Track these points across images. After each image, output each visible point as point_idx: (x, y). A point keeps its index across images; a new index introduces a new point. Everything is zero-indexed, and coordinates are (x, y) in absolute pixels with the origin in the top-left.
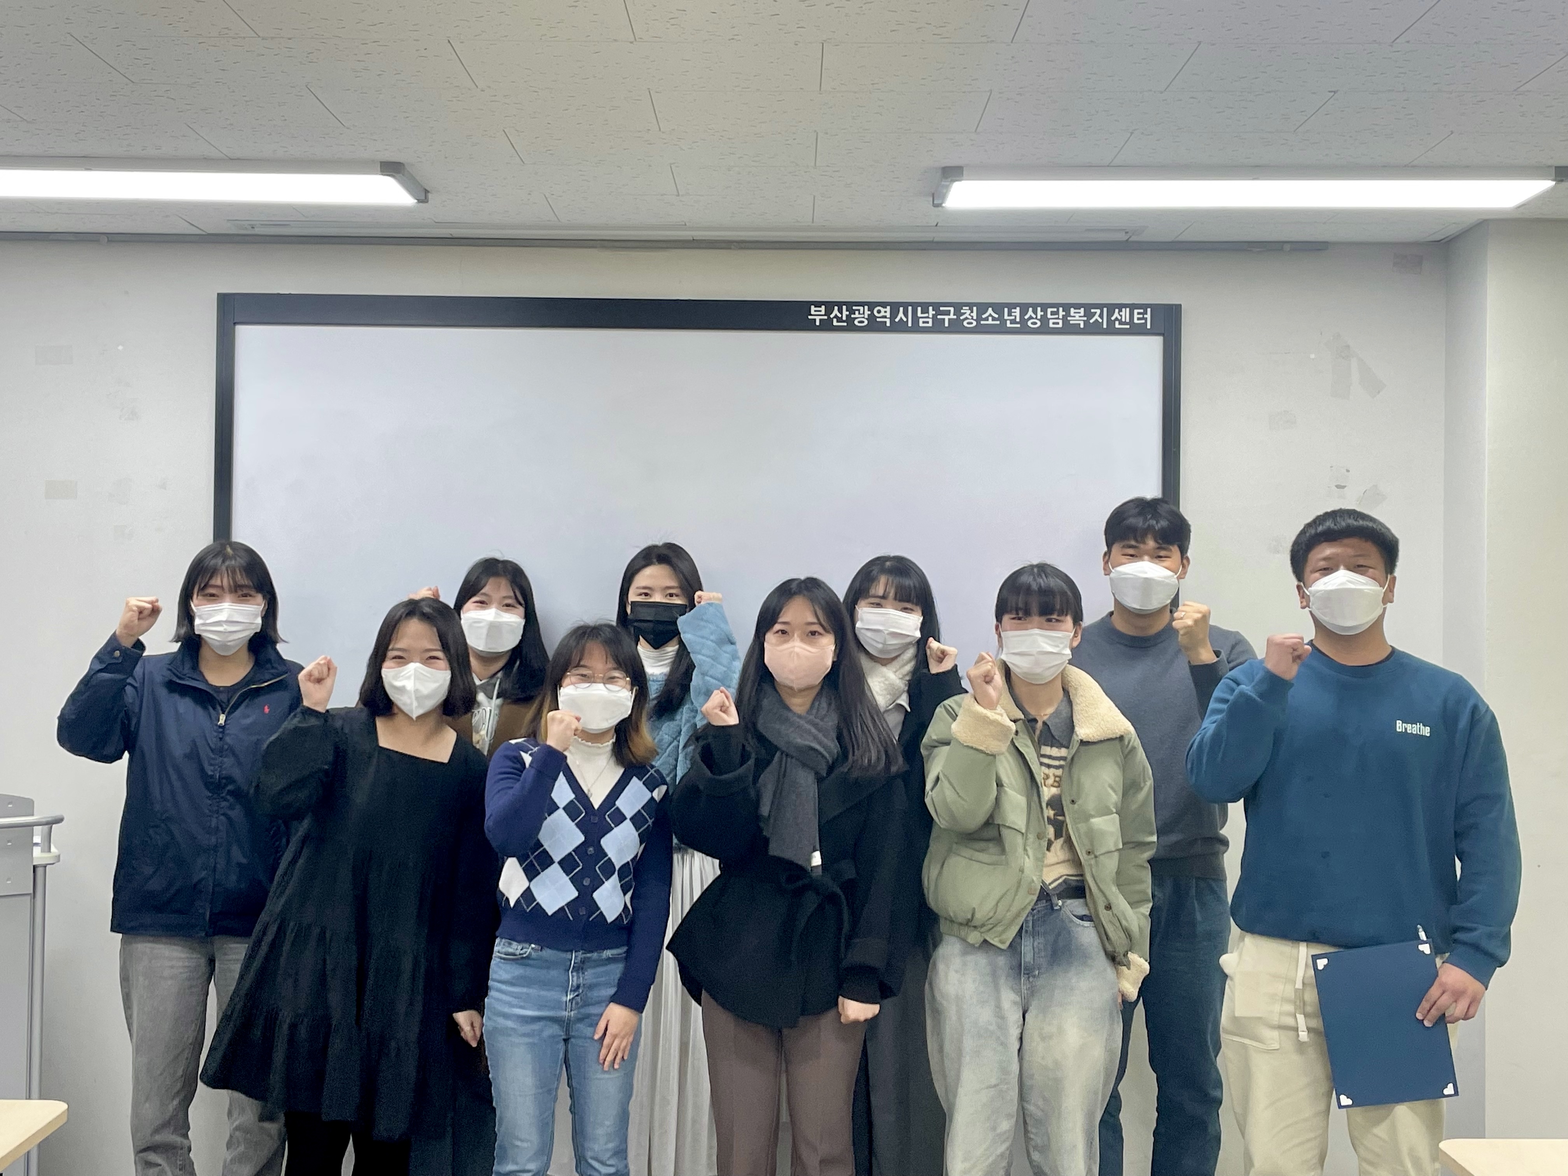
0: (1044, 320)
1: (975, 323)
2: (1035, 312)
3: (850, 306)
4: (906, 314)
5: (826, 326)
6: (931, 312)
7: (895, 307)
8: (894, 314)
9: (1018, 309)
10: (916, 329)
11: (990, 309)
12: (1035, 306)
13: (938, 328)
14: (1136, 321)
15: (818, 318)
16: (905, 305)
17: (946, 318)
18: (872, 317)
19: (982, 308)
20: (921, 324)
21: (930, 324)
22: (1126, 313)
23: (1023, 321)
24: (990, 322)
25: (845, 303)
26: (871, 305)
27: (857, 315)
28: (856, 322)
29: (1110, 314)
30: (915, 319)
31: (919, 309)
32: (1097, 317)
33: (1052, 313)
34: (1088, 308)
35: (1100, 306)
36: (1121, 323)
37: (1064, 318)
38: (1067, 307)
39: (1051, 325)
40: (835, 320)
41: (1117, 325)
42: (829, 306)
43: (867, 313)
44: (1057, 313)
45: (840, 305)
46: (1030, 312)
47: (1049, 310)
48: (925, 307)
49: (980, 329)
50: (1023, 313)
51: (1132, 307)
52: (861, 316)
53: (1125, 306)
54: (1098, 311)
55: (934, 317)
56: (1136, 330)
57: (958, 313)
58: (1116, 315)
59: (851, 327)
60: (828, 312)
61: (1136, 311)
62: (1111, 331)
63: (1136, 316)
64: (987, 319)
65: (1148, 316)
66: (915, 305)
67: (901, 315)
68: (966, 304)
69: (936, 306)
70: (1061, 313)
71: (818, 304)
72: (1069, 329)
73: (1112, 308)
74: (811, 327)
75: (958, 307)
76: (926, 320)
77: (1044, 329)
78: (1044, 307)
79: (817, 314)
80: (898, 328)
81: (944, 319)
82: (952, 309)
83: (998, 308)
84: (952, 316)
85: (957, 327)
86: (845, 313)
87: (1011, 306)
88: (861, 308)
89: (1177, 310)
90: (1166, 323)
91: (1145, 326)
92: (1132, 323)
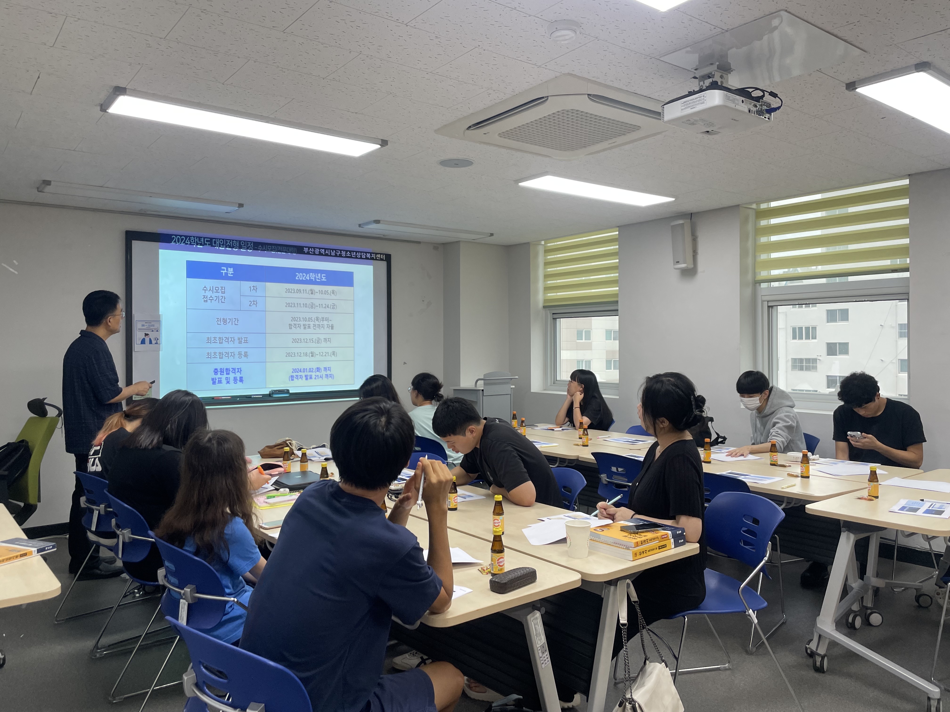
0: (361, 255)
1: (345, 255)
3: (314, 248)
4: (328, 251)
5: (308, 253)
6: (334, 252)
7: (325, 249)
9: (355, 253)
10: (331, 256)
11: (348, 252)
12: (359, 252)
13: (336, 256)
16: (328, 249)
18: (320, 252)
21: (334, 255)
22: (379, 255)
23: (356, 256)
24: (348, 255)
26: (320, 249)
27: (316, 251)
28: (316, 253)
30: (331, 253)
31: (331, 251)
32: (373, 256)
33: (363, 254)
34: (371, 253)
35: (374, 253)
36: (378, 258)
37: (366, 256)
38: (366, 253)
39: (363, 257)
46: (358, 254)
48: (333, 250)
49: (346, 257)
51: (381, 254)
54: (373, 254)
55: (335, 253)
56: (382, 260)
57: (341, 252)
58: (377, 256)
59: (314, 254)
60: (309, 249)
61: (382, 255)
62: (376, 259)
63: (382, 256)
65: (384, 257)
66: (330, 249)
68: (343, 250)
69: (335, 250)
71: (306, 247)
72: (367, 258)
73: (376, 254)
74: (304, 253)
75: (341, 250)
77: (361, 258)
78: (361, 252)
79: (306, 250)
80: (326, 255)
81: (337, 254)
82: (339, 251)
83: (350, 252)
85: (340, 256)
87: (353, 252)
88: (317, 249)
89: (390, 255)
90: (388, 258)
91: (383, 259)
92: (380, 258)
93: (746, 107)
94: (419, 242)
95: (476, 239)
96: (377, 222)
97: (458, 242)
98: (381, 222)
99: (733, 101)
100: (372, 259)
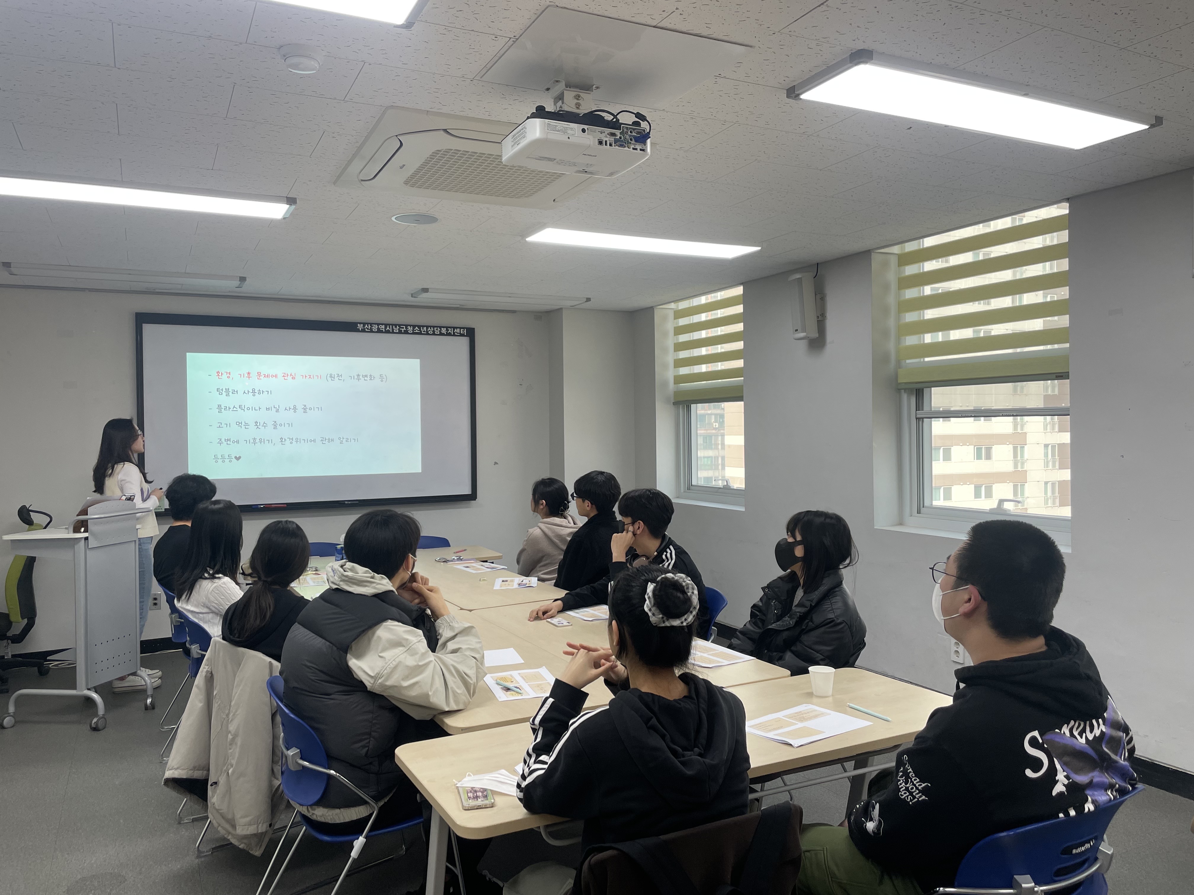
0: (434, 331)
1: (412, 331)
2: (431, 329)
3: (371, 324)
4: (389, 328)
5: (363, 331)
6: (398, 328)
7: (386, 325)
8: (386, 327)
9: (425, 328)
10: (393, 332)
11: (417, 328)
12: (431, 327)
13: (400, 332)
14: (462, 333)
15: (360, 328)
16: (389, 325)
17: (403, 329)
18: (378, 329)
19: (414, 326)
20: (395, 331)
21: (398, 331)
22: (458, 330)
23: (427, 332)
25: (369, 323)
26: (378, 324)
27: (373, 327)
28: (373, 330)
29: (454, 330)
30: (393, 329)
31: (394, 326)
32: (450, 331)
34: (447, 328)
37: (440, 331)
38: (440, 327)
39: (436, 333)
40: (366, 329)
41: (456, 334)
42: (364, 324)
43: (377, 327)
44: (437, 329)
45: (368, 324)
46: (429, 329)
47: (435, 328)
48: (396, 325)
49: (414, 333)
50: (427, 329)
51: (460, 328)
52: (375, 328)
53: (458, 328)
54: (450, 329)
56: (462, 335)
58: (456, 331)
59: (371, 331)
60: (364, 326)
61: (462, 330)
62: (454, 335)
63: (462, 331)
64: (416, 330)
65: (465, 331)
66: (392, 325)
67: (388, 328)
68: (409, 325)
69: (399, 325)
70: (439, 329)
71: (360, 323)
72: (441, 334)
73: (454, 328)
74: (358, 331)
75: (406, 326)
76: (396, 330)
77: (434, 334)
80: (388, 332)
82: (404, 327)
83: (419, 327)
84: (405, 329)
85: (406, 332)
86: (369, 327)
87: (423, 326)
88: (375, 325)
89: (474, 329)
90: (470, 333)
91: (464, 334)
92: (460, 333)
93: (591, 137)
94: (514, 312)
95: (575, 306)
96: (425, 290)
97: (560, 310)
98: (430, 290)
99: (564, 131)
100: (449, 334)
